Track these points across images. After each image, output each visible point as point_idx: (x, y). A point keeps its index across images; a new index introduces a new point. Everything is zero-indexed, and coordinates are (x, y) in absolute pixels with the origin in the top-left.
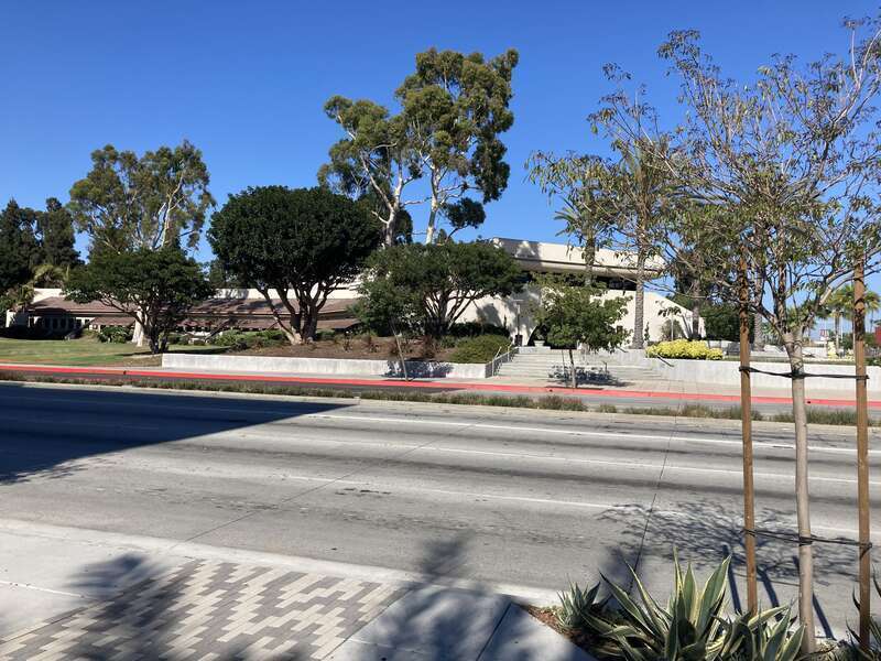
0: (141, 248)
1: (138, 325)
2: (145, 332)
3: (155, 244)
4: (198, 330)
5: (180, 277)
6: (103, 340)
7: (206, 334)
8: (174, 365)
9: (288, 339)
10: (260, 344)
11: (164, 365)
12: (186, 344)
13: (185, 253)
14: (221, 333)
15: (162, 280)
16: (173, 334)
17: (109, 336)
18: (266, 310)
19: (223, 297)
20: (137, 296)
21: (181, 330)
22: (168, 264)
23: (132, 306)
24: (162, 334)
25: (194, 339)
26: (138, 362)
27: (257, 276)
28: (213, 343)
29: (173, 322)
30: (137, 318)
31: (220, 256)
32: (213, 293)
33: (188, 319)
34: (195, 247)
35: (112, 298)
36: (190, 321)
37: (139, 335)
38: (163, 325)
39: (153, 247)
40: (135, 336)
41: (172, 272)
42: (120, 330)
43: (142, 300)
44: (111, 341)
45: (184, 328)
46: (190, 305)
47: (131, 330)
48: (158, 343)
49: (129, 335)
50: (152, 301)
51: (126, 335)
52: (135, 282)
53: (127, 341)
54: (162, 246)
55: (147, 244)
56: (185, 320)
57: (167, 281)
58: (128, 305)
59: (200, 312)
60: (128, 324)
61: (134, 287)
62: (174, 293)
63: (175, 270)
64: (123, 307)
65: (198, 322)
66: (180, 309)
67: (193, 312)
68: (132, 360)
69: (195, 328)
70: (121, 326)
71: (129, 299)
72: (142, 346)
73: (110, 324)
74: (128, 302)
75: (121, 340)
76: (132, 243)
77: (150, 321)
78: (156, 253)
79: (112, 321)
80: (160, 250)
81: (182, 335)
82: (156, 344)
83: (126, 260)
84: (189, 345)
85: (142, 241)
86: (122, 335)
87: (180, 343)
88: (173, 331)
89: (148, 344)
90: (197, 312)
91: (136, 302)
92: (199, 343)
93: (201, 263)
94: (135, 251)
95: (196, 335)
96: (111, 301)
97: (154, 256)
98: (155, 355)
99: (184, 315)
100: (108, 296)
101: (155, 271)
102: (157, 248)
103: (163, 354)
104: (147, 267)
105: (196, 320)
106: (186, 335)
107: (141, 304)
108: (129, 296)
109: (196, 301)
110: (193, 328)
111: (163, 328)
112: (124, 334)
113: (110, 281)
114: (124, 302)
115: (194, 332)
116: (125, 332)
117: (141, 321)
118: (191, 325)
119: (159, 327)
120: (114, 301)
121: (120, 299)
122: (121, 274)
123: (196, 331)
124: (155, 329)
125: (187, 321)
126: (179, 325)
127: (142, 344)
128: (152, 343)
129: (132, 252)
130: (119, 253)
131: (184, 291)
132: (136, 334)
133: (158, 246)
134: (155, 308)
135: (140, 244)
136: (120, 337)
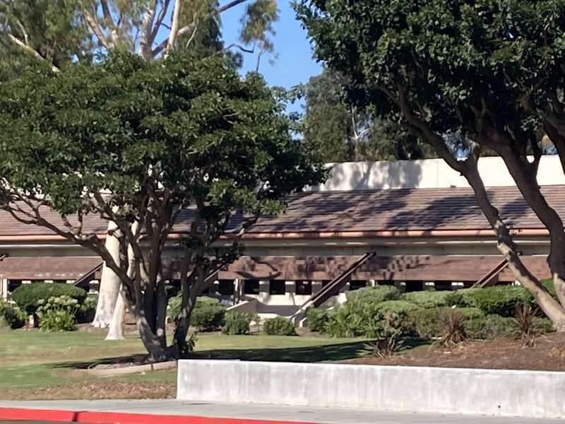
0: (115, 54)
1: (108, 278)
2: (129, 297)
3: (151, 37)
4: (277, 287)
5: (223, 133)
6: (17, 324)
7: (300, 300)
8: (211, 395)
9: (541, 314)
10: (460, 331)
11: (183, 394)
12: (243, 330)
13: (236, 61)
14: (342, 298)
15: (173, 142)
16: (207, 303)
17: (31, 309)
18: (475, 223)
19: (346, 186)
20: (105, 193)
21: (226, 289)
22: (189, 95)
23: (92, 221)
24: (175, 301)
25: (264, 317)
26: (111, 386)
27: (445, 120)
28: (318, 326)
29: (205, 267)
30: (106, 256)
31: (336, 65)
32: (318, 178)
33: (248, 258)
34: (263, 43)
35: (39, 200)
36: (253, 262)
37: (113, 305)
38: (178, 276)
39: (146, 47)
40: (102, 308)
41: (201, 117)
42: (61, 293)
43: (120, 203)
44: (36, 325)
45: (236, 283)
46: (252, 215)
47: (91, 292)
48: (164, 329)
49: (84, 308)
50: (146, 206)
51: (78, 306)
52: (99, 152)
53: (79, 323)
54: (171, 41)
55: (130, 38)
56: (237, 259)
57: (187, 147)
58: (80, 220)
59: (279, 235)
60: (81, 275)
61: (97, 168)
62: (206, 179)
63: (209, 112)
64: (68, 225)
65: (275, 266)
66: (224, 227)
67: (262, 236)
68: (93, 379)
69: (268, 283)
70: (64, 281)
71: (84, 202)
72: (122, 338)
73: (32, 275)
74: (80, 212)
75: (64, 322)
76: (88, 40)
77: (141, 265)
78: (154, 66)
79: (37, 266)
80: (166, 56)
81: (231, 306)
82: (160, 332)
83: (74, 88)
84: (252, 334)
85: (114, 32)
86: (65, 308)
87: (225, 327)
88: (206, 292)
89: (137, 332)
90: (273, 235)
91: (102, 209)
92: (279, 328)
93: (281, 89)
94: (98, 61)
95: (270, 303)
96: (36, 210)
97: (148, 74)
98: (156, 366)
99: (235, 244)
100: (28, 194)
101: (154, 120)
102: (158, 50)
103: (180, 361)
104: (132, 108)
105: (269, 258)
106: (241, 303)
107: (116, 215)
108: (84, 193)
109: (268, 202)
110: (261, 283)
111: (177, 284)
112: (72, 306)
113: (34, 150)
114: (71, 212)
115: (265, 294)
116: (74, 297)
117: (118, 264)
118: (256, 274)
119: (168, 282)
120: (43, 210)
121: (60, 203)
122: (61, 130)
123: (271, 293)
124: (155, 289)
125: (245, 263)
126: (223, 275)
127: (120, 332)
128: (149, 328)
129: (88, 64)
130: (55, 69)
131: (235, 173)
132: (104, 303)
133: (159, 44)
134: (154, 225)
135: (109, 40)
136: (61, 313)
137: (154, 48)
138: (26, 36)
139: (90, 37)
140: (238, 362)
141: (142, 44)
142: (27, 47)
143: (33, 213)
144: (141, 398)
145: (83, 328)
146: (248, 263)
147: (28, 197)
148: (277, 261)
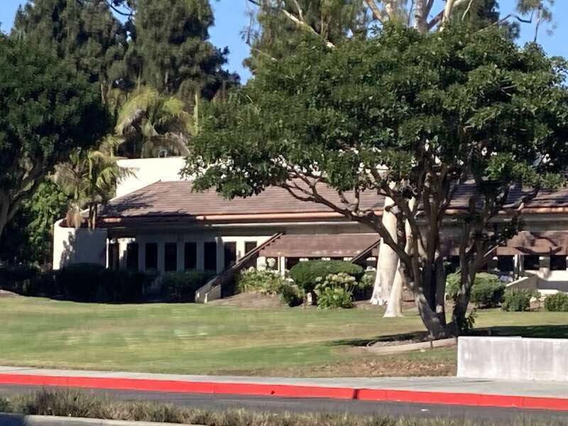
0: (390, 27)
1: (386, 254)
2: (408, 274)
3: (426, 10)
4: (558, 263)
5: (501, 106)
6: (295, 302)
8: (492, 372)
11: (462, 371)
12: (523, 306)
13: (513, 31)
15: (450, 116)
16: (486, 279)
17: (309, 287)
20: (382, 169)
21: (505, 265)
22: (466, 68)
23: (369, 197)
24: (454, 278)
25: (545, 293)
26: (391, 364)
30: (384, 234)
33: (528, 233)
34: (541, 11)
35: (316, 177)
36: (533, 238)
37: (391, 283)
38: (457, 252)
39: (421, 20)
40: (380, 285)
41: (479, 90)
42: (338, 270)
43: (397, 179)
44: (314, 303)
45: (515, 259)
46: (532, 189)
47: (368, 269)
48: (443, 305)
49: (361, 285)
50: (423, 182)
51: (356, 283)
52: (375, 128)
53: (356, 300)
54: (446, 14)
55: (405, 11)
56: (517, 234)
57: (464, 120)
58: (357, 196)
59: (560, 210)
60: (358, 252)
61: (373, 144)
62: (483, 153)
63: (487, 84)
64: (345, 201)
65: (554, 240)
66: (504, 201)
67: (542, 210)
68: (373, 356)
69: (548, 258)
70: (341, 258)
71: (360, 178)
72: (401, 315)
73: (310, 252)
74: (357, 188)
75: (342, 300)
76: (363, 14)
77: (419, 241)
78: (429, 39)
79: (314, 243)
80: (441, 29)
81: (510, 282)
82: (439, 309)
83: (349, 63)
84: (533, 310)
85: (389, 5)
86: (343, 285)
87: (505, 304)
88: (485, 268)
89: (416, 309)
90: (554, 210)
91: (379, 185)
92: (560, 304)
93: (561, 59)
94: (373, 35)
95: (550, 279)
96: (313, 187)
97: (424, 47)
98: (436, 343)
99: (515, 219)
100: (305, 171)
101: (431, 93)
102: (433, 22)
103: (459, 338)
104: (408, 82)
105: (549, 233)
106: (521, 279)
107: (393, 191)
108: (360, 170)
109: (548, 175)
110: (541, 258)
111: (455, 260)
112: (350, 283)
113: (309, 127)
114: (348, 189)
115: (545, 270)
116: (351, 275)
117: (395, 240)
118: (535, 249)
119: (445, 258)
120: (320, 187)
121: (336, 180)
122: (336, 107)
123: (552, 269)
124: (433, 265)
125: (524, 238)
126: (502, 251)
127: (398, 310)
128: (428, 305)
129: (363, 38)
130: (330, 45)
131: (514, 146)
132: (381, 280)
133: (434, 17)
134: (431, 201)
135: (384, 13)
136: (338, 290)
137: (429, 20)
138: (300, 12)
139: (365, 11)
140: (519, 339)
141: (416, 16)
142: (302, 23)
143: (311, 191)
144: (420, 376)
145: (361, 305)
146: (528, 238)
147: (305, 174)
148: (557, 236)
